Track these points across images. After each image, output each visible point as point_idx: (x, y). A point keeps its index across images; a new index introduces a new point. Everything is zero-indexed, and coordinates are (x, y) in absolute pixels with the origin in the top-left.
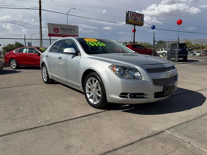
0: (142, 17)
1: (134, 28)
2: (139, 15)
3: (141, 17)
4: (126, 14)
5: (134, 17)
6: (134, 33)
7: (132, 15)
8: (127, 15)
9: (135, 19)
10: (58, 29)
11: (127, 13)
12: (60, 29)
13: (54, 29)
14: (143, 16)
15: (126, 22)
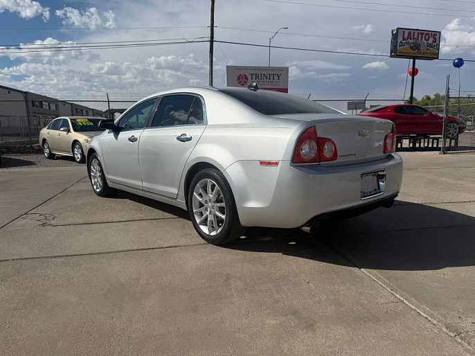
0: (434, 38)
1: (411, 67)
2: (427, 34)
3: (431, 40)
4: (393, 35)
5: (412, 41)
6: (411, 77)
7: (406, 36)
8: (395, 37)
9: (416, 46)
10: (246, 78)
11: (395, 32)
12: (249, 77)
13: (239, 78)
14: (437, 37)
15: (391, 53)
